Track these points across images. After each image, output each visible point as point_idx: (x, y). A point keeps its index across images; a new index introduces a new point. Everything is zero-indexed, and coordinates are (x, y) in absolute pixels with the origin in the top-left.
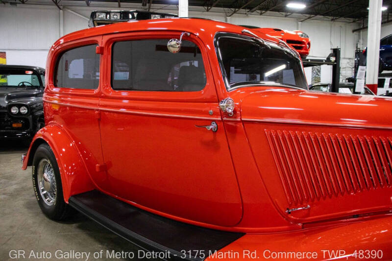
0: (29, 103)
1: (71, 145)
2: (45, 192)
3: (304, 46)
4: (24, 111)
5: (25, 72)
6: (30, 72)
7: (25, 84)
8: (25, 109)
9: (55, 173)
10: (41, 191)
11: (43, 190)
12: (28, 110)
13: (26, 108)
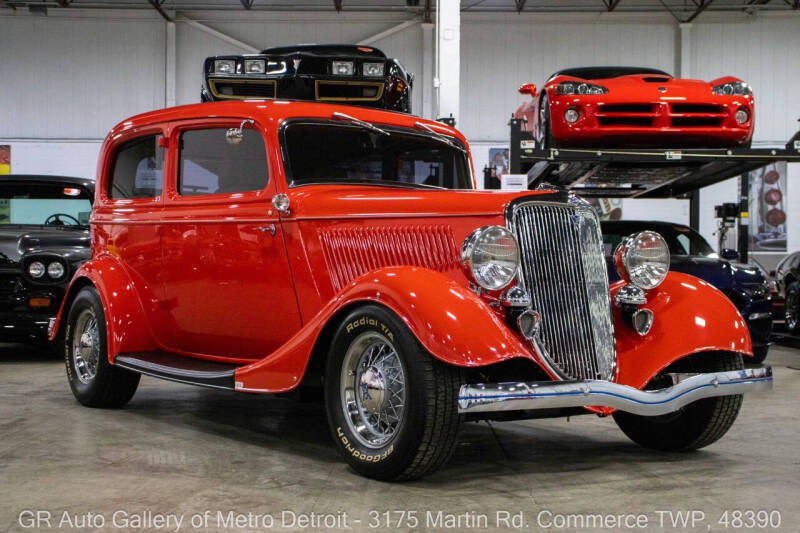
0: (67, 255)
1: (128, 287)
2: (82, 364)
3: (726, 115)
4: (56, 271)
5: (62, 190)
6: (75, 192)
7: (61, 218)
8: (59, 269)
9: (100, 333)
10: (75, 361)
11: (79, 361)
12: (66, 270)
13: (61, 266)
